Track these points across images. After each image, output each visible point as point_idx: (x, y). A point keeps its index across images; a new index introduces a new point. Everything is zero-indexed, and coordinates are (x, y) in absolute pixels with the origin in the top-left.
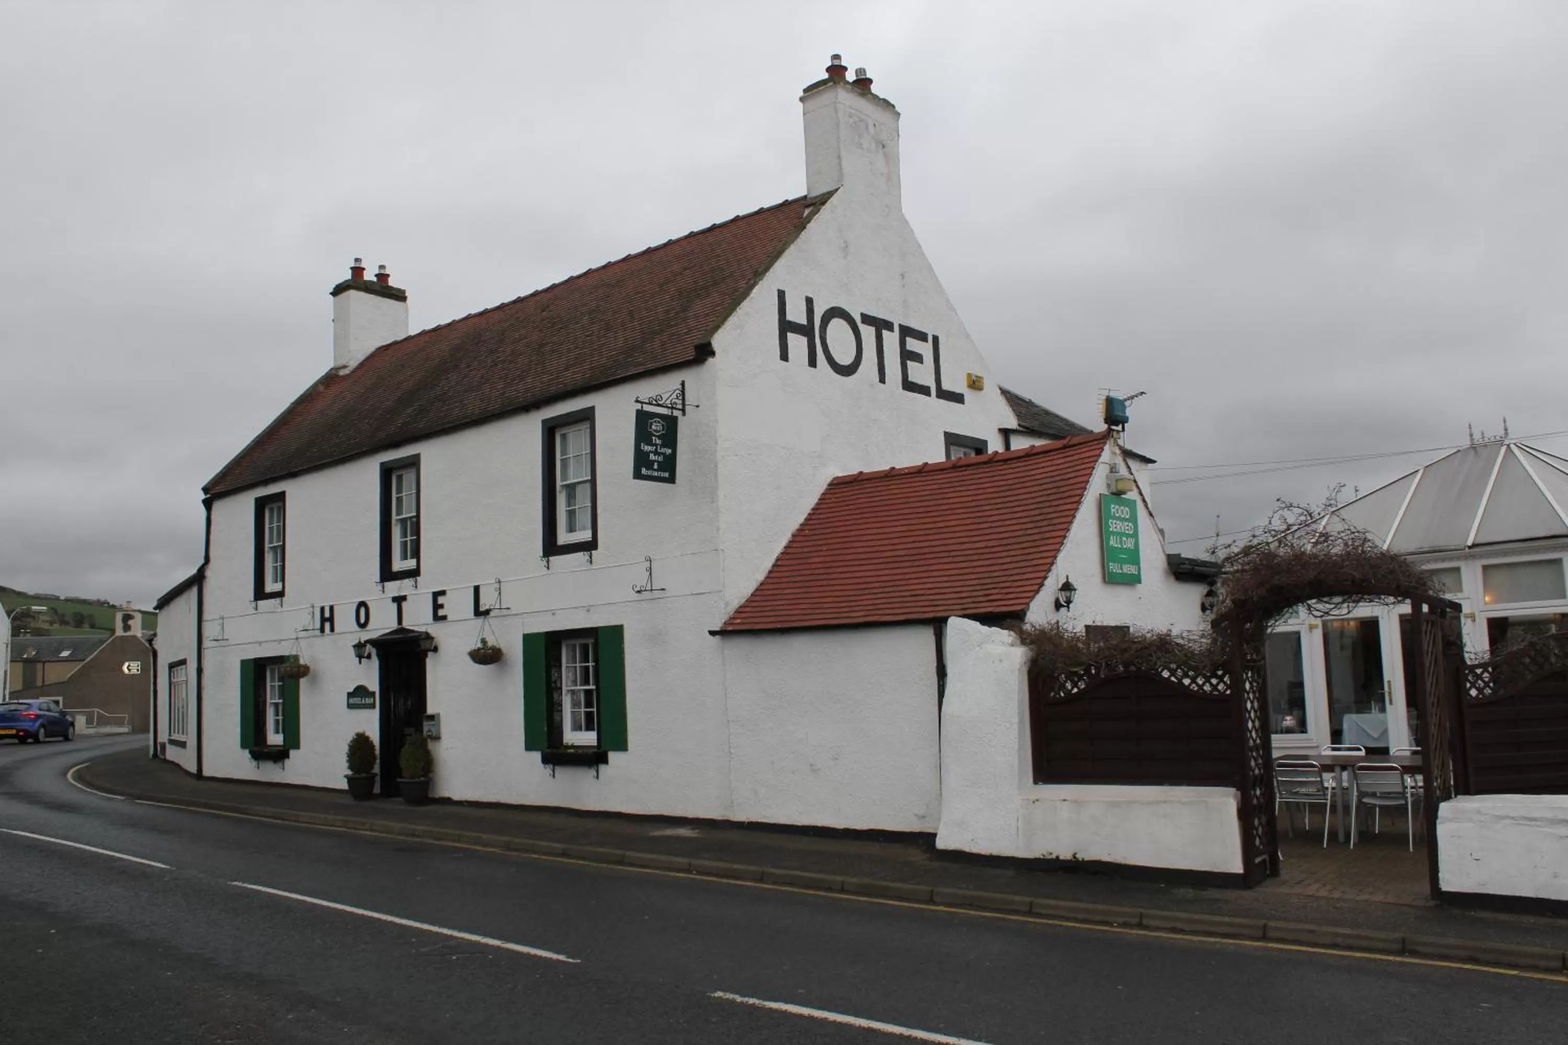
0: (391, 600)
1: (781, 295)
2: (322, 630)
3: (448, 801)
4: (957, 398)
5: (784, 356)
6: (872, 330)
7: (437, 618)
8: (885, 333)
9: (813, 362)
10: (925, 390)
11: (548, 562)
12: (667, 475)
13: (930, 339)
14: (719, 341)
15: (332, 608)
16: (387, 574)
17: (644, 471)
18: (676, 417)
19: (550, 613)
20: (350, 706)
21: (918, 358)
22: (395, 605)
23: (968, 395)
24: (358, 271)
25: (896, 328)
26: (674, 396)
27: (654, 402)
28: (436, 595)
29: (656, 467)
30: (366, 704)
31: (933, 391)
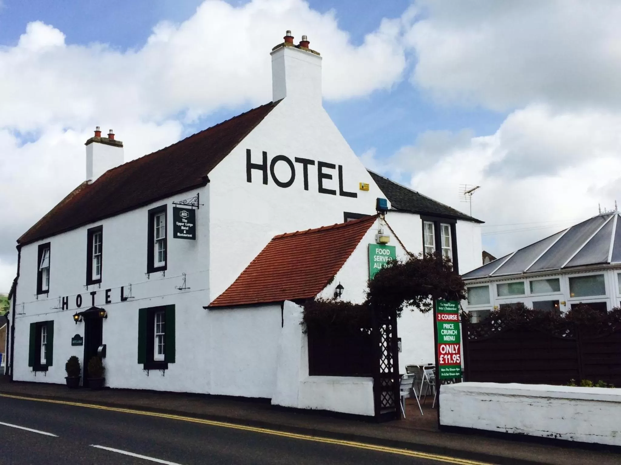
0: (90, 294)
1: (248, 152)
2: (63, 308)
3: (109, 388)
4: (354, 195)
5: (249, 180)
6: (301, 165)
7: (108, 302)
8: (309, 166)
9: (265, 182)
10: (333, 192)
11: (149, 276)
12: (191, 236)
13: (337, 167)
14: (210, 175)
15: (67, 297)
16: (90, 281)
17: (179, 234)
18: (194, 210)
19: (149, 299)
20: (73, 344)
21: (329, 177)
22: (91, 296)
23: (360, 193)
24: (98, 133)
25: (316, 163)
26: (194, 200)
27: (182, 203)
28: (108, 291)
29: (185, 232)
30: (79, 343)
31: (338, 192)
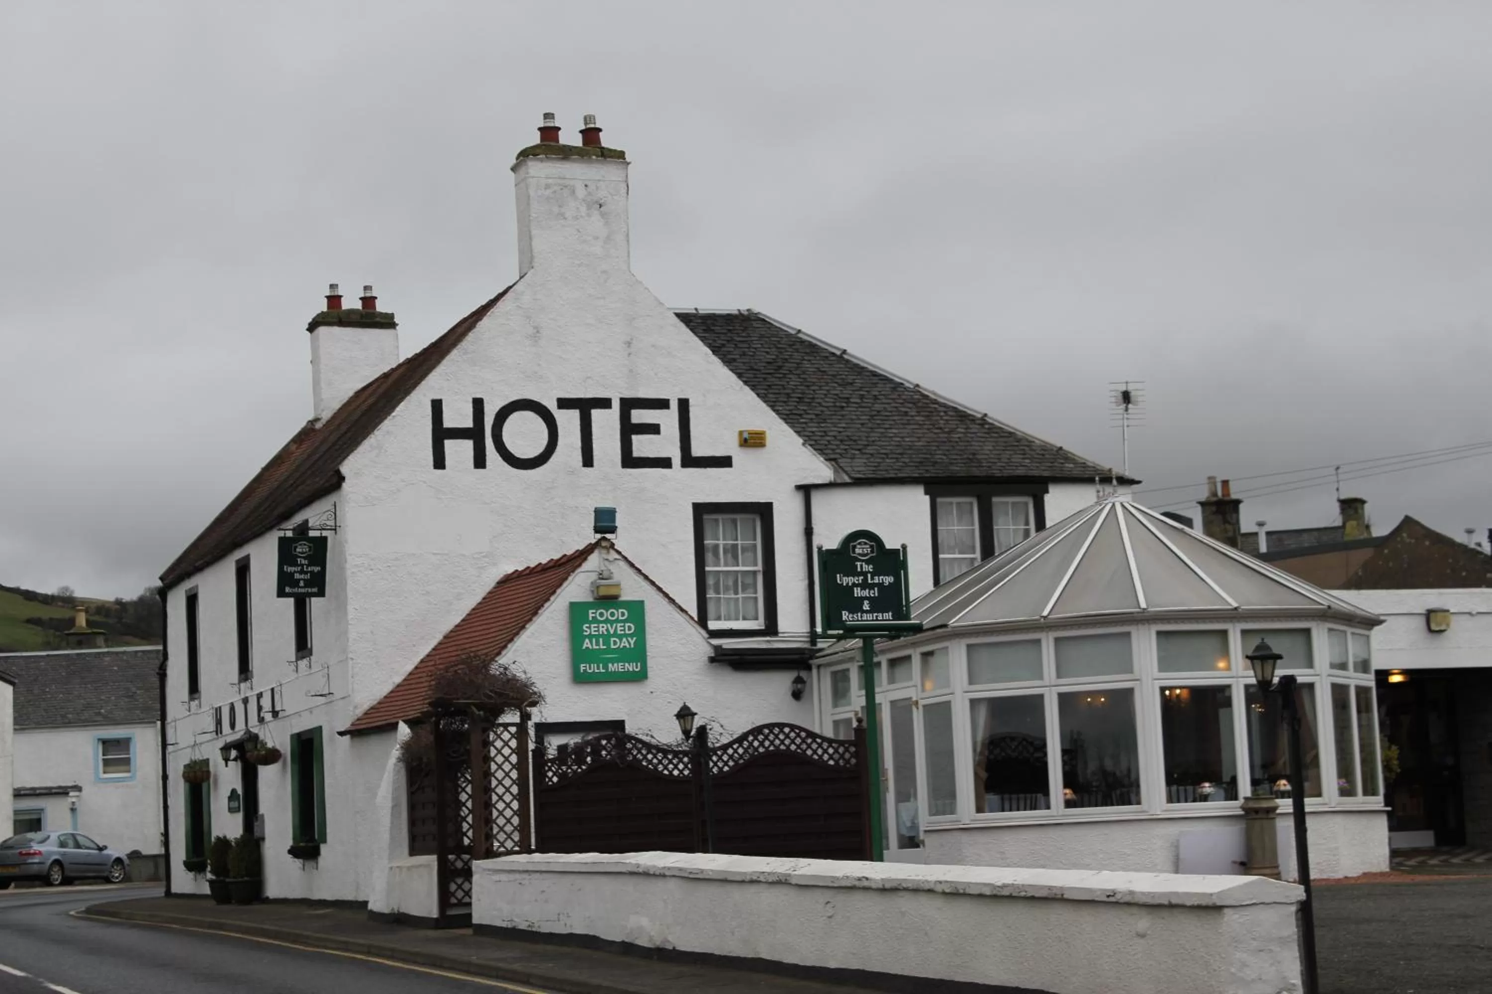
0: (243, 701)
1: (437, 406)
2: (217, 732)
3: (268, 898)
4: (725, 462)
5: (439, 462)
6: (575, 414)
7: (261, 720)
8: (596, 413)
9: (480, 461)
10: (665, 463)
11: (298, 665)
12: (314, 590)
13: (674, 405)
14: (347, 468)
15: (221, 709)
17: (287, 590)
18: (325, 538)
19: (299, 715)
20: (229, 810)
21: (654, 429)
22: (244, 707)
23: (739, 456)
24: (334, 300)
25: (616, 404)
26: (325, 517)
28: (259, 696)
29: (302, 584)
30: (237, 807)
31: (677, 461)
